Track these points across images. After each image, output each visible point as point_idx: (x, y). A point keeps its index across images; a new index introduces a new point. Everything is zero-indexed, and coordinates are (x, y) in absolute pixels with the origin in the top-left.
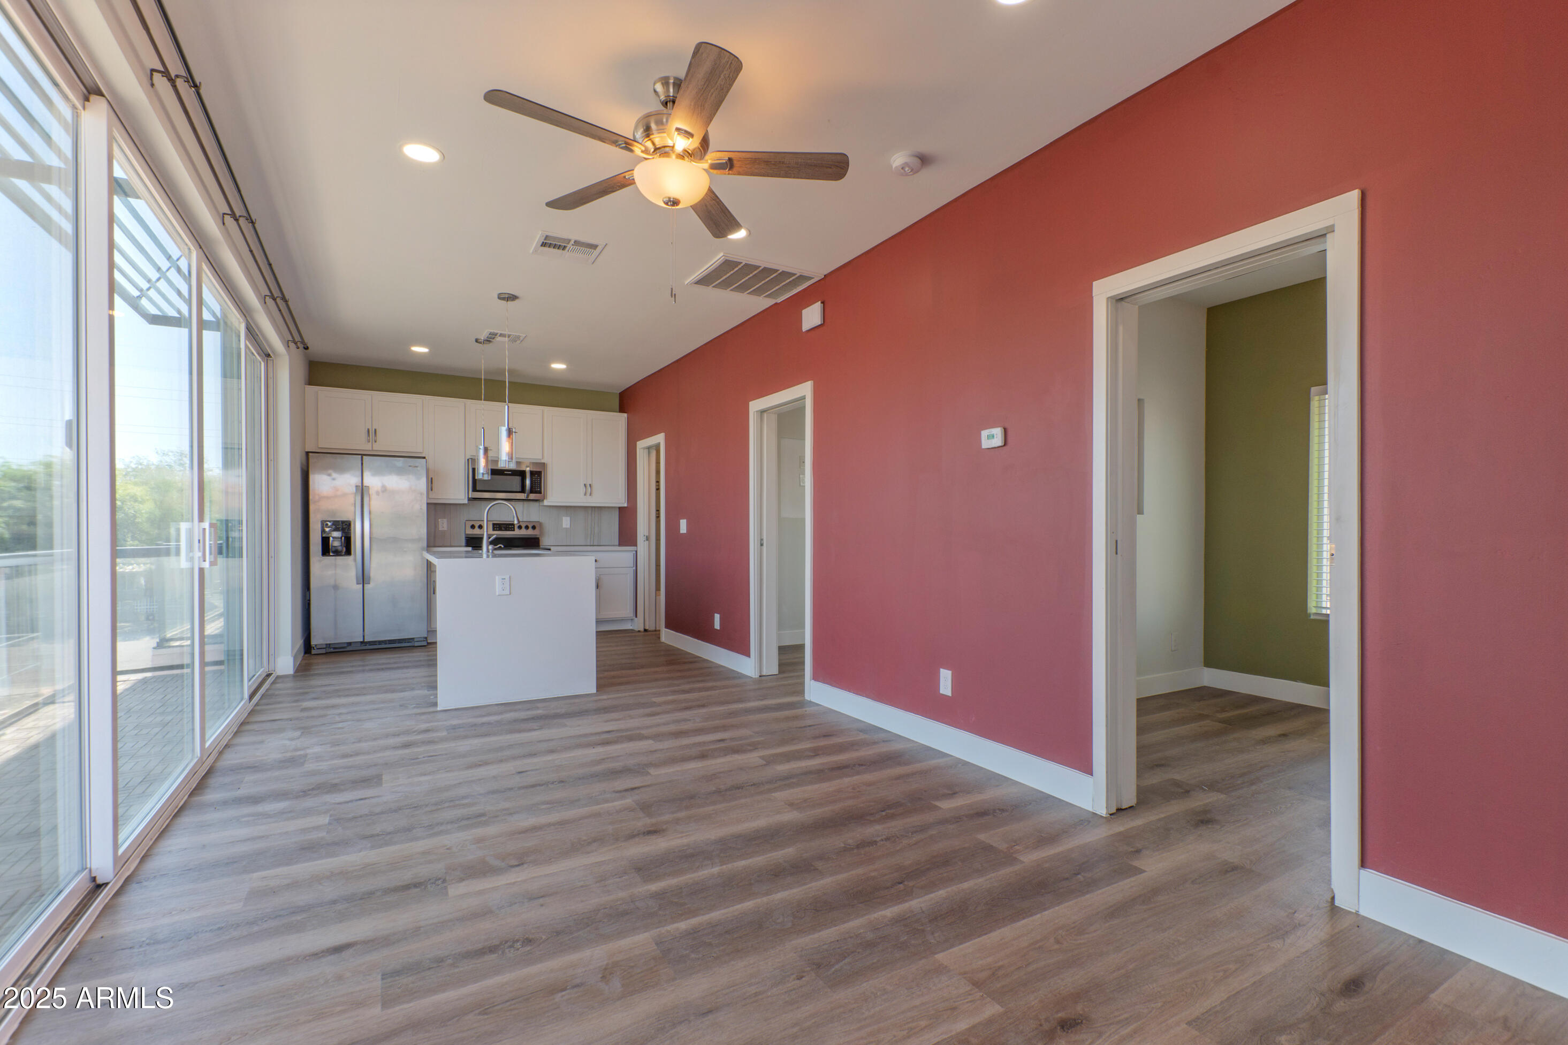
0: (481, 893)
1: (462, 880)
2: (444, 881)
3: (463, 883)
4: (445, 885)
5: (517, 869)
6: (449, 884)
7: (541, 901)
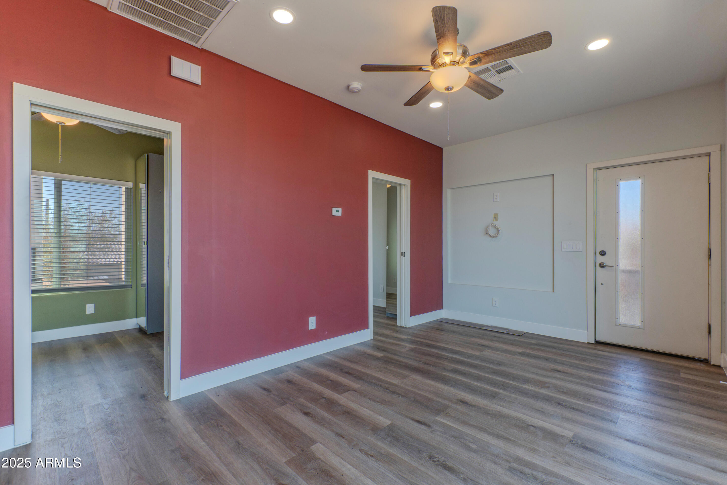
0: (559, 426)
1: (563, 436)
2: (571, 441)
3: (563, 434)
4: (572, 439)
5: (533, 424)
6: (570, 438)
7: (541, 410)
